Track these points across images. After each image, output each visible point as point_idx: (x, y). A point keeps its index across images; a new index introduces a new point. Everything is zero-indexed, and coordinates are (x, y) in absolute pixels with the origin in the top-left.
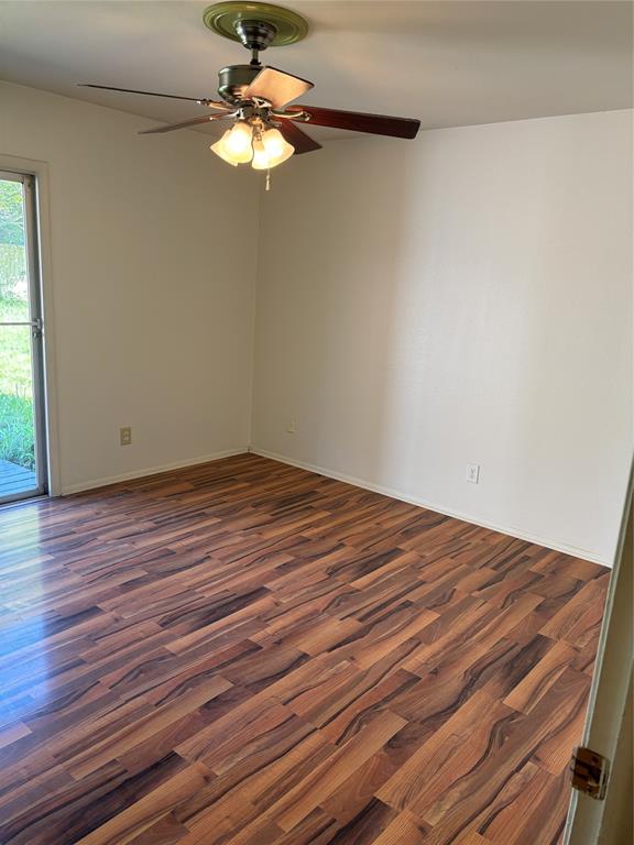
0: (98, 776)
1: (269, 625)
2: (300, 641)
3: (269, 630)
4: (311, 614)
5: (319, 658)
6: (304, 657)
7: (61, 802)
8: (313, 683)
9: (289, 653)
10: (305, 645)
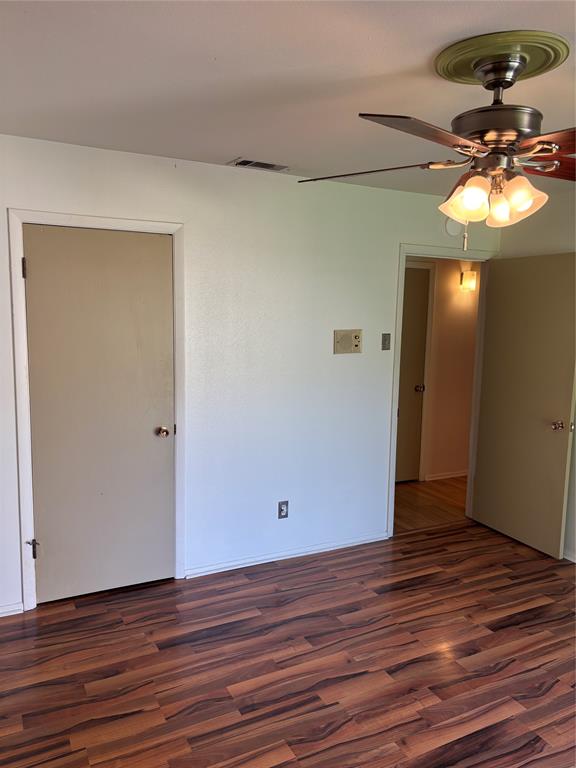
0: (535, 630)
1: (418, 712)
2: (391, 687)
3: (419, 706)
4: (367, 717)
5: (379, 668)
6: (391, 672)
7: (549, 624)
8: (392, 650)
9: (404, 678)
10: (387, 682)
